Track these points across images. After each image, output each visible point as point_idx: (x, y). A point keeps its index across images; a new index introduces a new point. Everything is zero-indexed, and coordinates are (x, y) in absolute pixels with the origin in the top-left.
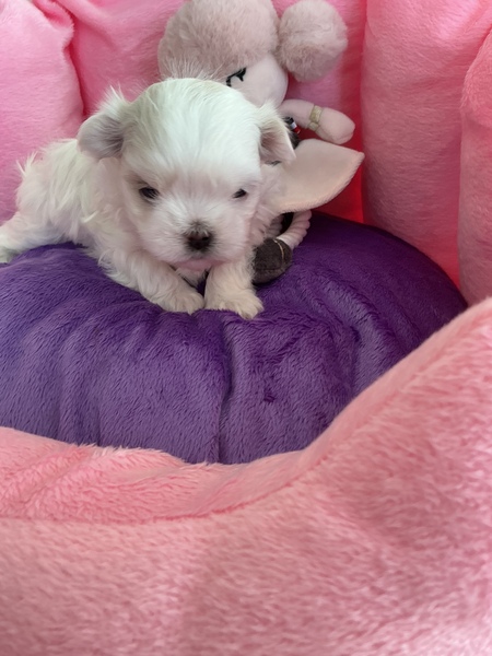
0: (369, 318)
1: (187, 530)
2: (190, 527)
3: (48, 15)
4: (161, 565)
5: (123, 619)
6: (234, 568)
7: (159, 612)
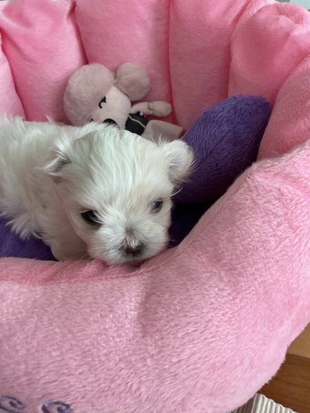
2: (135, 279)
6: (159, 291)
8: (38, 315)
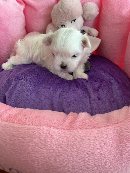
0: (113, 79)
1: (110, 128)
4: (108, 135)
5: (105, 147)
6: (124, 134)
7: (111, 145)
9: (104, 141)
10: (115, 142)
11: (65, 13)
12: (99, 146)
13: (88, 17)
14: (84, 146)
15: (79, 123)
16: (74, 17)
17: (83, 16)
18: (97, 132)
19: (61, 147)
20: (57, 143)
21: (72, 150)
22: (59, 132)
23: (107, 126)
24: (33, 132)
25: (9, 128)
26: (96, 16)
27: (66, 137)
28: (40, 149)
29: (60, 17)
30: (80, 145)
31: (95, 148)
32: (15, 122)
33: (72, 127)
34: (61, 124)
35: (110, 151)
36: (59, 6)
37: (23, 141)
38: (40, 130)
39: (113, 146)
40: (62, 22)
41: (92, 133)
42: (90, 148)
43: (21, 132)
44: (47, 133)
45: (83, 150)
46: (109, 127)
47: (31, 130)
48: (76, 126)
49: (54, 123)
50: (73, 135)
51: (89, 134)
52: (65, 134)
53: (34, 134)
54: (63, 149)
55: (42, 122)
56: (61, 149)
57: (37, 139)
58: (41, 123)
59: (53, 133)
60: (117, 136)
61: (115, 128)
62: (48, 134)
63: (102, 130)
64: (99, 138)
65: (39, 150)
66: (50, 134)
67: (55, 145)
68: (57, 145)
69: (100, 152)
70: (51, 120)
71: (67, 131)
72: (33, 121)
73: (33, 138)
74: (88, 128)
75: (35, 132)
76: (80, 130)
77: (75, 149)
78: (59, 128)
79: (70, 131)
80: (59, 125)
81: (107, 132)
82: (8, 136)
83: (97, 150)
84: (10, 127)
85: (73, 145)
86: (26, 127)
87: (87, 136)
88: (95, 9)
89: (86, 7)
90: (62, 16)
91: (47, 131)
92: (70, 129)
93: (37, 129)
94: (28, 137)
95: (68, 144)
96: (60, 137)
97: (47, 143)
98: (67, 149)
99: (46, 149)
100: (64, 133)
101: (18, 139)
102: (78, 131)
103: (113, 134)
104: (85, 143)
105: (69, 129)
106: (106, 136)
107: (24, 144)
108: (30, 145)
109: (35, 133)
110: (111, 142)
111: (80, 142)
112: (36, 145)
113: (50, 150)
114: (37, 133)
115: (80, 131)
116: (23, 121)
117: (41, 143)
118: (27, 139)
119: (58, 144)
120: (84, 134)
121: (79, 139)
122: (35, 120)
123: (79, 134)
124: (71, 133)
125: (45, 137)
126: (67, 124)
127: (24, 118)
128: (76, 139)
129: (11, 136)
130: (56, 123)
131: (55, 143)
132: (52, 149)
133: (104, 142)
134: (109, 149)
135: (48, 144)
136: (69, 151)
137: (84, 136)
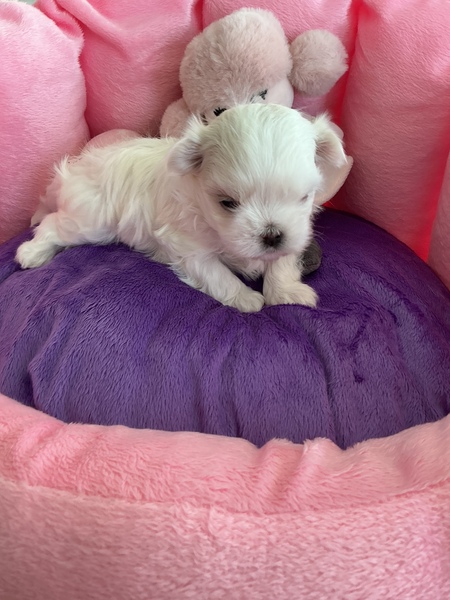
0: (402, 302)
1: (417, 503)
2: (418, 501)
3: (59, 24)
4: (413, 531)
5: (402, 574)
7: (425, 564)
8: (284, 573)
9: (400, 552)
10: (436, 553)
11: (229, 69)
12: (383, 571)
13: (309, 84)
14: (332, 574)
15: (308, 485)
16: (261, 84)
17: (291, 79)
18: (371, 519)
19: (252, 579)
20: (235, 564)
21: (290, 588)
22: (239, 524)
23: (403, 494)
24: (149, 529)
25: (58, 509)
26: (337, 78)
27: (266, 543)
28: (177, 587)
29: (210, 82)
30: (317, 568)
31: (367, 579)
32: (80, 489)
33: (284, 504)
34: (246, 494)
35: (422, 586)
36: (208, 42)
37: (115, 559)
38: (172, 518)
39: (432, 571)
40: (218, 101)
41: (354, 524)
42: (353, 580)
43: (102, 526)
44: (199, 529)
45: (327, 589)
46: (412, 501)
47: (140, 517)
48: (297, 497)
49: (222, 490)
50: (290, 533)
51: (347, 528)
52: (262, 531)
53: (150, 533)
54: (256, 585)
55: (177, 486)
56: (250, 586)
57: (163, 553)
58: (171, 491)
59: (221, 529)
60: (442, 532)
61: (435, 502)
62: (201, 535)
63: (389, 513)
64: (380, 543)
65: (171, 590)
66: (209, 534)
67: (230, 571)
68: (236, 573)
69: (388, 591)
70: (208, 480)
71: (267, 520)
72: (143, 485)
73: (150, 548)
74: (342, 504)
75: (155, 529)
76: (313, 513)
77: (299, 583)
78: (239, 508)
79: (280, 520)
80: (238, 497)
81: (408, 519)
82: (57, 540)
83: (376, 586)
84: (61, 508)
85: (294, 571)
86: (123, 508)
87: (338, 537)
88: (333, 54)
89: (305, 49)
90: (218, 80)
91: (198, 520)
92: (277, 512)
93: (159, 516)
94: (132, 546)
95: (274, 568)
96: (245, 544)
97: (199, 567)
98: (273, 585)
99: (197, 589)
100: (258, 526)
101: (95, 554)
102: (309, 518)
103: (429, 527)
104: (333, 560)
105: (273, 511)
106: (405, 534)
107: (117, 571)
108: (138, 576)
109: (156, 532)
110: (424, 554)
111: (316, 558)
112: (162, 574)
113: (212, 590)
114: (163, 529)
115: (314, 519)
116: (108, 484)
117: (179, 567)
118: (126, 552)
119: (238, 567)
120: (328, 528)
121: (312, 549)
122: (152, 480)
123: (312, 530)
124: (283, 525)
125: (193, 546)
126: (266, 491)
127: (109, 473)
128: (301, 549)
129: (66, 541)
130: (225, 490)
131: (230, 565)
132: (219, 588)
133: (399, 555)
134: (418, 581)
135: (205, 570)
136: (279, 594)
137: (327, 536)
